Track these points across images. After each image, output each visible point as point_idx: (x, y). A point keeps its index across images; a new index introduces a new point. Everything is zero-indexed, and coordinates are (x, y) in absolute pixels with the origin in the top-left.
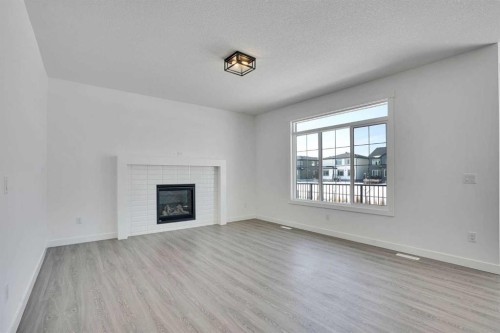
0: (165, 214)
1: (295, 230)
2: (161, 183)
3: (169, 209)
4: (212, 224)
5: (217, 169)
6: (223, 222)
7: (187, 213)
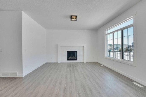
0: (70, 58)
1: (105, 67)
2: (68, 50)
3: (71, 57)
4: (82, 62)
5: (84, 47)
6: (85, 62)
7: (75, 58)
